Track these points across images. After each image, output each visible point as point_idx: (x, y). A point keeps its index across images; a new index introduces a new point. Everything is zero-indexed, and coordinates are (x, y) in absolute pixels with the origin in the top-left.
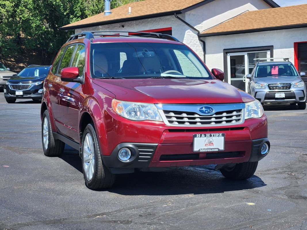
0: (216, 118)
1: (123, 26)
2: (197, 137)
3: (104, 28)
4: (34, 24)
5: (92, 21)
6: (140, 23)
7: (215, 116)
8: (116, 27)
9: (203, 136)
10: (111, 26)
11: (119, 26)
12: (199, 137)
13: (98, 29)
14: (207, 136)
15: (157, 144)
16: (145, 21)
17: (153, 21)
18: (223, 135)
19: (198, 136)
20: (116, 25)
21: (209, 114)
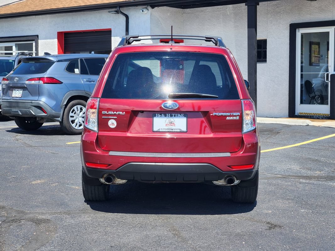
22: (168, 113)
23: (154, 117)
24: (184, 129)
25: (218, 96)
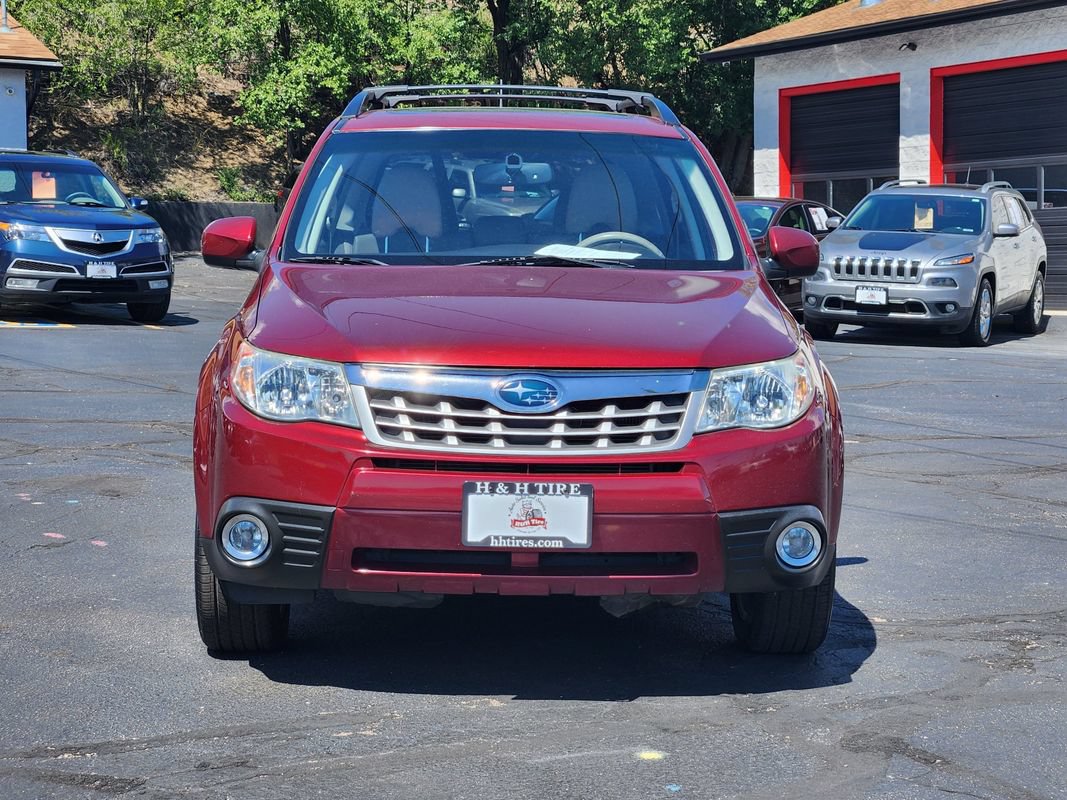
0: (571, 424)
1: (912, 46)
2: (479, 491)
3: (850, 54)
4: (653, 42)
5: (809, 30)
6: (970, 32)
7: (563, 415)
8: (889, 50)
9: (504, 491)
10: (872, 46)
11: (900, 44)
12: (487, 491)
13: (830, 57)
14: (518, 491)
15: (332, 509)
16: (987, 26)
17: (1015, 26)
18: (584, 490)
19: (483, 490)
20: (888, 42)
21: (541, 409)
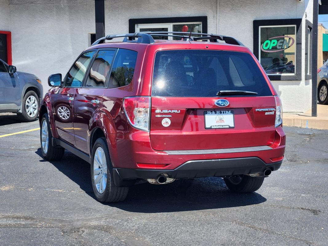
22: (218, 110)
23: (206, 115)
24: (232, 125)
25: (257, 93)
